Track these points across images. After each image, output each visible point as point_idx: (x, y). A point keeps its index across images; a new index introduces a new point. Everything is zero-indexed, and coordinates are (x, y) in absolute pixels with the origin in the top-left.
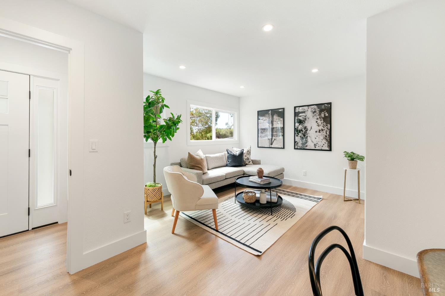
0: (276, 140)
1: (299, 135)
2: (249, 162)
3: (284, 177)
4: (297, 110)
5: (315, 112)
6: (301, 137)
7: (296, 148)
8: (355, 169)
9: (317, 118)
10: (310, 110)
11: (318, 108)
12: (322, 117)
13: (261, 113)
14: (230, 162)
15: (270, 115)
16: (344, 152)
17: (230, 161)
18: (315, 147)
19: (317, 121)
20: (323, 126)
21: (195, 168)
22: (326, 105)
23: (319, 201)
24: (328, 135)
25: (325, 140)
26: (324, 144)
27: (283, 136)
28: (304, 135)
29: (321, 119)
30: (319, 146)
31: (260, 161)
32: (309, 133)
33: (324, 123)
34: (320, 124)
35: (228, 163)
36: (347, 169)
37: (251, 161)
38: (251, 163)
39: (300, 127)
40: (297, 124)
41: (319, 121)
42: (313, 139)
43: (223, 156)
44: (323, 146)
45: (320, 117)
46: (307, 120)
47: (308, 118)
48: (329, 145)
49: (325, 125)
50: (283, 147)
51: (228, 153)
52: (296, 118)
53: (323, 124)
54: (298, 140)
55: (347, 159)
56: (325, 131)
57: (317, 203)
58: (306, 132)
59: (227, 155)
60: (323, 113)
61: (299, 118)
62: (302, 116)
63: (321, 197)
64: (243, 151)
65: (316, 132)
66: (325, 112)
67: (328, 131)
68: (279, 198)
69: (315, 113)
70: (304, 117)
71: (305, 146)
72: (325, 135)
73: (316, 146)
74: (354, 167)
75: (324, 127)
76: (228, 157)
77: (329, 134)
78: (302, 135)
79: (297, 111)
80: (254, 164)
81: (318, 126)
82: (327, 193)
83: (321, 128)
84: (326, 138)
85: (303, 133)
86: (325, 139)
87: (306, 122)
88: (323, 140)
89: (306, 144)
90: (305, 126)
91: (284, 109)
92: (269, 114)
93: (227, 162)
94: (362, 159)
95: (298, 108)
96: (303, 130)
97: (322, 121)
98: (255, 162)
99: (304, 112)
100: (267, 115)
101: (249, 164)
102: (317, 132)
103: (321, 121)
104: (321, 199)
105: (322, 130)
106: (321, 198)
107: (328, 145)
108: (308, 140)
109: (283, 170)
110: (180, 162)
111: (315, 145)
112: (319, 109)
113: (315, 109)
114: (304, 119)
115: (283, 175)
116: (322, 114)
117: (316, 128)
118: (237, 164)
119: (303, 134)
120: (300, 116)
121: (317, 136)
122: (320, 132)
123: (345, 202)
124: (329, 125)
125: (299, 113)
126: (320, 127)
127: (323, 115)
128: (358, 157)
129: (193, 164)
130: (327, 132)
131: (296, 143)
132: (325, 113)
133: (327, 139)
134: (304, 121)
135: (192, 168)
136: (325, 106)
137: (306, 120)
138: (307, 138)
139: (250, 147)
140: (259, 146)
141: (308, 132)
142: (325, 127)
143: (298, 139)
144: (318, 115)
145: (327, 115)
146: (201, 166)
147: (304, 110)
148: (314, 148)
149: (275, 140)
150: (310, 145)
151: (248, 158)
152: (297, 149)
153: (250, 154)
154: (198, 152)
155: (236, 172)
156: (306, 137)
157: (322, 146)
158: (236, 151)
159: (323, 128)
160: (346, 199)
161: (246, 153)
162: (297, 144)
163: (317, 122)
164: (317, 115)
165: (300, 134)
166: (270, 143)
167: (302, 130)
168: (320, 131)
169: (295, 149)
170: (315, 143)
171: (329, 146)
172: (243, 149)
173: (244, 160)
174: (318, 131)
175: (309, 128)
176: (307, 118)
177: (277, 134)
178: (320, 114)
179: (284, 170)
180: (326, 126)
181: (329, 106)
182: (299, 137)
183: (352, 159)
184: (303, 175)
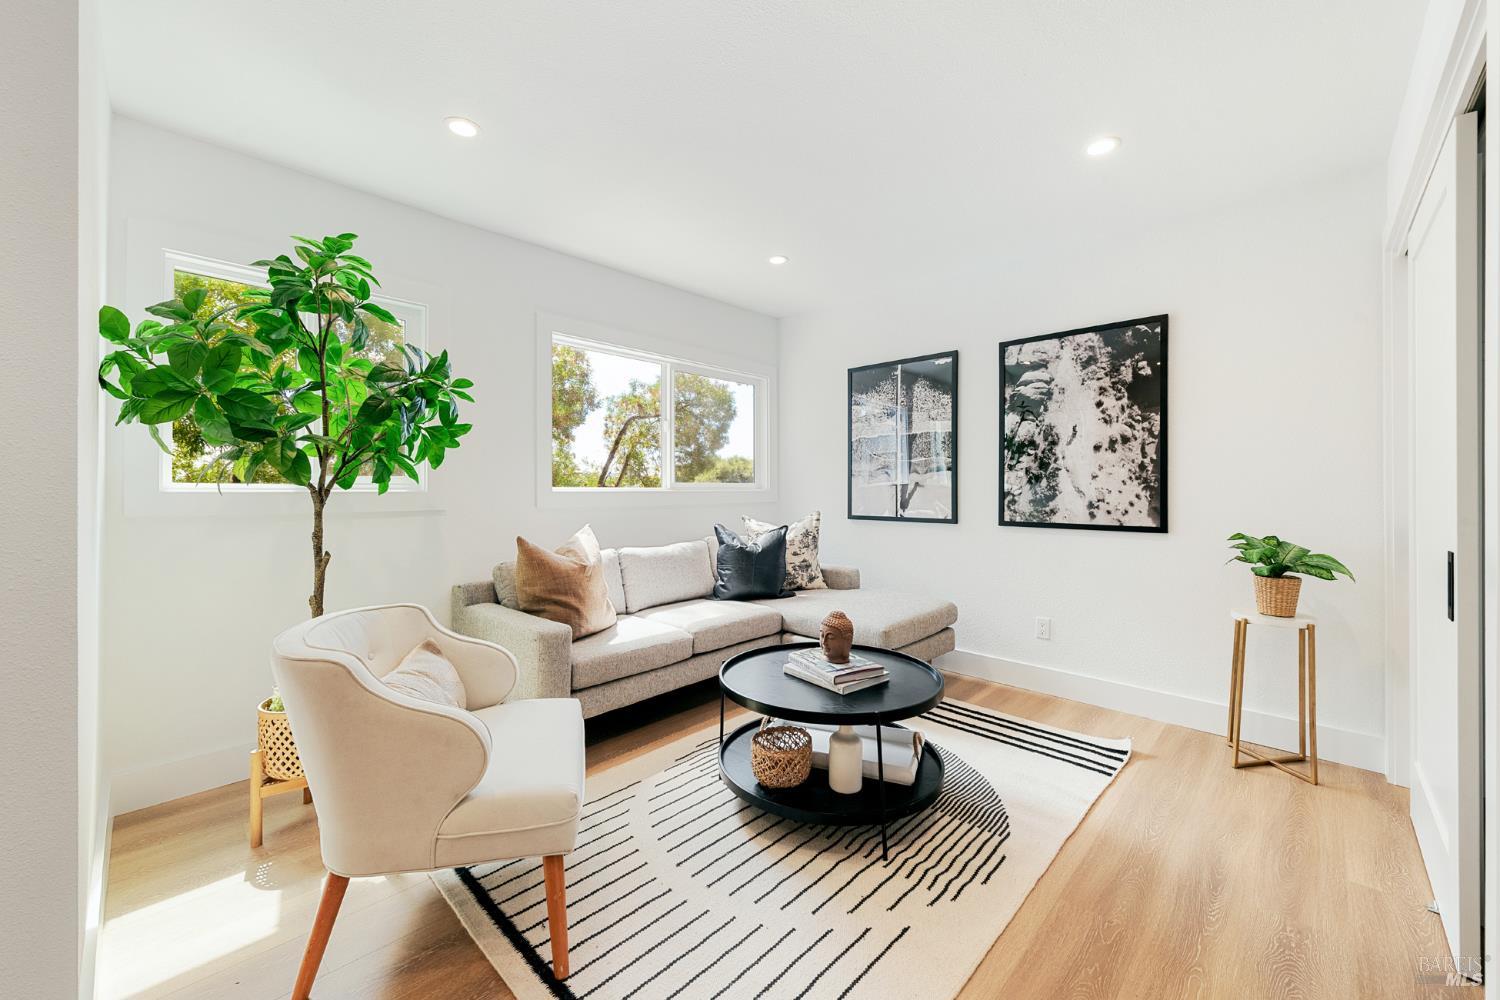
0: (922, 486)
1: (1019, 466)
2: (811, 579)
3: (953, 644)
4: (1013, 357)
5: (1091, 360)
6: (1027, 471)
7: (1007, 518)
8: (1290, 614)
9: (1101, 388)
10: (1068, 352)
11: (1107, 345)
12: (1124, 383)
13: (863, 379)
14: (725, 579)
15: (899, 385)
16: (1233, 538)
17: (726, 575)
18: (1092, 516)
19: (1103, 398)
20: (1126, 424)
21: (548, 607)
22: (1143, 328)
23: (1118, 765)
24: (1152, 460)
25: (1136, 482)
26: (1135, 500)
27: (954, 468)
28: (1043, 465)
29: (1120, 391)
30: (1109, 512)
31: (858, 576)
32: (1063, 452)
33: (1135, 407)
34: (1114, 413)
35: (720, 582)
36: (1249, 619)
37: (820, 575)
38: (819, 582)
39: (1026, 430)
40: (1012, 419)
41: (1109, 401)
42: (1085, 483)
43: (697, 551)
44: (1130, 509)
45: (1113, 383)
46: (1054, 397)
47: (1063, 391)
48: (1157, 504)
49: (1139, 418)
50: (950, 517)
51: (721, 542)
52: (1009, 392)
53: (1127, 411)
54: (1015, 487)
55: (1253, 569)
56: (1136, 445)
57: (1110, 779)
58: (1050, 450)
59: (716, 548)
60: (1128, 362)
61: (1023, 390)
62: (1032, 382)
63: (1123, 744)
64: (783, 531)
65: (1097, 448)
66: (1138, 361)
67: (1153, 446)
68: (926, 754)
69: (1093, 367)
70: (1045, 385)
71: (1047, 509)
72: (1139, 459)
73: (1095, 511)
74: (1285, 609)
75: (1131, 426)
76: (721, 560)
77: (1155, 457)
78: (1034, 466)
79: (1010, 361)
80: (832, 588)
81: (1106, 421)
82: (1147, 723)
83: (1118, 429)
84: (1144, 475)
85: (1040, 454)
86: (1137, 478)
87: (1051, 405)
88: (1128, 482)
89: (1052, 505)
90: (1046, 422)
91: (955, 355)
92: (895, 380)
93: (717, 581)
94: (1324, 569)
95: (1018, 347)
96: (1039, 439)
97: (1125, 401)
98: (833, 581)
99: (1042, 365)
100: (887, 386)
101: (810, 585)
102: (1102, 450)
103: (1119, 399)
104: (1125, 758)
105: (1125, 440)
106: (1125, 753)
107: (1153, 505)
108: (1061, 487)
109: (951, 613)
110: (490, 579)
111: (1091, 505)
112: (1109, 349)
113: (1092, 348)
114: (1042, 393)
115: (953, 637)
116: (1123, 368)
117: (1094, 430)
118: (757, 589)
119: (1036, 457)
120: (1026, 384)
121: (1101, 468)
122: (1114, 451)
123: (1243, 772)
124: (1158, 418)
125: (1022, 368)
126: (1114, 424)
127: (1127, 374)
128: (1306, 560)
129: (537, 590)
130: (1147, 448)
131: (1009, 498)
132: (1140, 364)
133: (1146, 481)
134: (1041, 402)
135: (536, 608)
136: (1137, 333)
137: (1050, 399)
138: (1054, 475)
139: (815, 517)
140: (854, 513)
141: (1058, 450)
142: (1138, 427)
143: (1015, 481)
144: (1106, 375)
145: (1147, 371)
146: (573, 601)
147: (1044, 356)
148: (1089, 517)
149: (918, 488)
150: (1069, 505)
151: (804, 561)
152: (1012, 523)
153: (816, 547)
154: (577, 534)
155: (745, 623)
156: (1050, 470)
157: (1122, 508)
158: (756, 535)
159: (1128, 432)
160: (1244, 759)
161: (797, 543)
162: (1009, 502)
163: (1099, 404)
164: (1101, 373)
165: (1024, 458)
166: (899, 498)
167: (1032, 444)
168: (1113, 443)
169: (1002, 522)
170: (1093, 496)
171: (1155, 509)
172: (786, 527)
173: (789, 568)
174: (1106, 445)
175: (1064, 433)
176: (1056, 391)
177: (927, 464)
178: (1114, 370)
179: (956, 615)
180: (1145, 419)
181: (1158, 330)
182: (1022, 474)
183: (1277, 572)
184: (1039, 638)
